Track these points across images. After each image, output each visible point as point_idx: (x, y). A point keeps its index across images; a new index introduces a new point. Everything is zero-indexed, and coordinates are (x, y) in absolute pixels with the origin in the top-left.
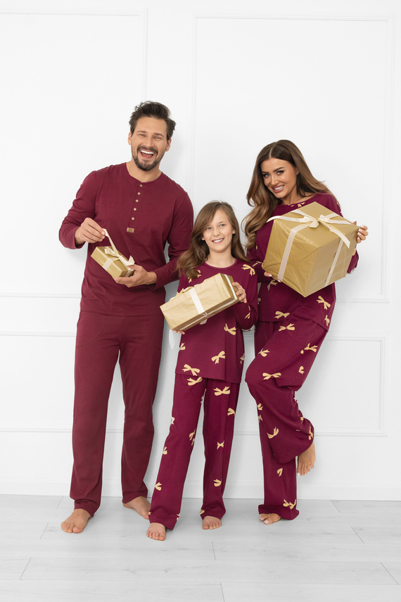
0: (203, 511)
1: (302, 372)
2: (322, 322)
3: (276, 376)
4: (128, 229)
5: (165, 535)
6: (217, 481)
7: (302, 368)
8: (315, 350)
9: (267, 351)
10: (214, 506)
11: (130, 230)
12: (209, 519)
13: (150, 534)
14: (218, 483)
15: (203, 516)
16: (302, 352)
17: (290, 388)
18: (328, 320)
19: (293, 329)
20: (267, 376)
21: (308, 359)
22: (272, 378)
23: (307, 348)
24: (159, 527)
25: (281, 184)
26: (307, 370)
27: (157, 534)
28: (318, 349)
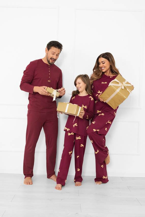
0: (75, 180)
1: (106, 130)
2: (113, 114)
3: (98, 130)
4: (48, 81)
5: (61, 188)
6: (78, 169)
7: (106, 128)
8: (111, 123)
9: (95, 122)
10: (78, 178)
11: (49, 81)
12: (77, 183)
13: (56, 188)
14: (79, 170)
15: (75, 182)
16: (106, 123)
17: (102, 135)
18: (115, 113)
19: (104, 115)
20: (95, 130)
21: (109, 126)
22: (97, 131)
23: (108, 122)
24: (60, 185)
25: (104, 67)
26: (108, 129)
27: (58, 188)
28: (112, 123)
